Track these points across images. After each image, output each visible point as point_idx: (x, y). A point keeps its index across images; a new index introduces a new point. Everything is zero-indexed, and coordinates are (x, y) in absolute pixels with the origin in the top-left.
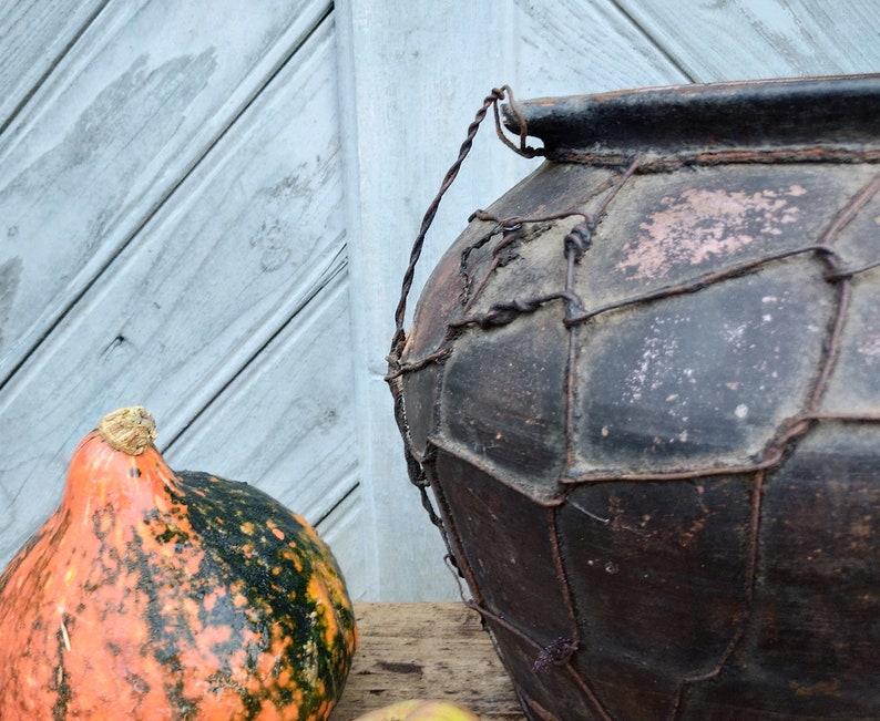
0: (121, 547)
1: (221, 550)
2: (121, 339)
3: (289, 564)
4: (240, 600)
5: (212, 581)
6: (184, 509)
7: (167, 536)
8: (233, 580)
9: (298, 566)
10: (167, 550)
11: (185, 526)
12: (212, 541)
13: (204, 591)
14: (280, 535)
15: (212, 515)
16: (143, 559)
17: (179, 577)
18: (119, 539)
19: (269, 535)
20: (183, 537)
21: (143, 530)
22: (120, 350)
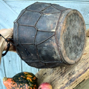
0: (11, 88)
1: (18, 82)
2: (10, 61)
3: (24, 78)
4: (21, 85)
5: (18, 85)
6: (13, 81)
7: (13, 84)
8: (20, 84)
9: (25, 78)
10: (14, 85)
11: (14, 82)
12: (17, 82)
13: (18, 86)
14: (22, 76)
15: (16, 80)
16: (13, 87)
17: (16, 87)
18: (10, 87)
19: (21, 77)
20: (15, 83)
21: (12, 85)
22: (10, 62)
